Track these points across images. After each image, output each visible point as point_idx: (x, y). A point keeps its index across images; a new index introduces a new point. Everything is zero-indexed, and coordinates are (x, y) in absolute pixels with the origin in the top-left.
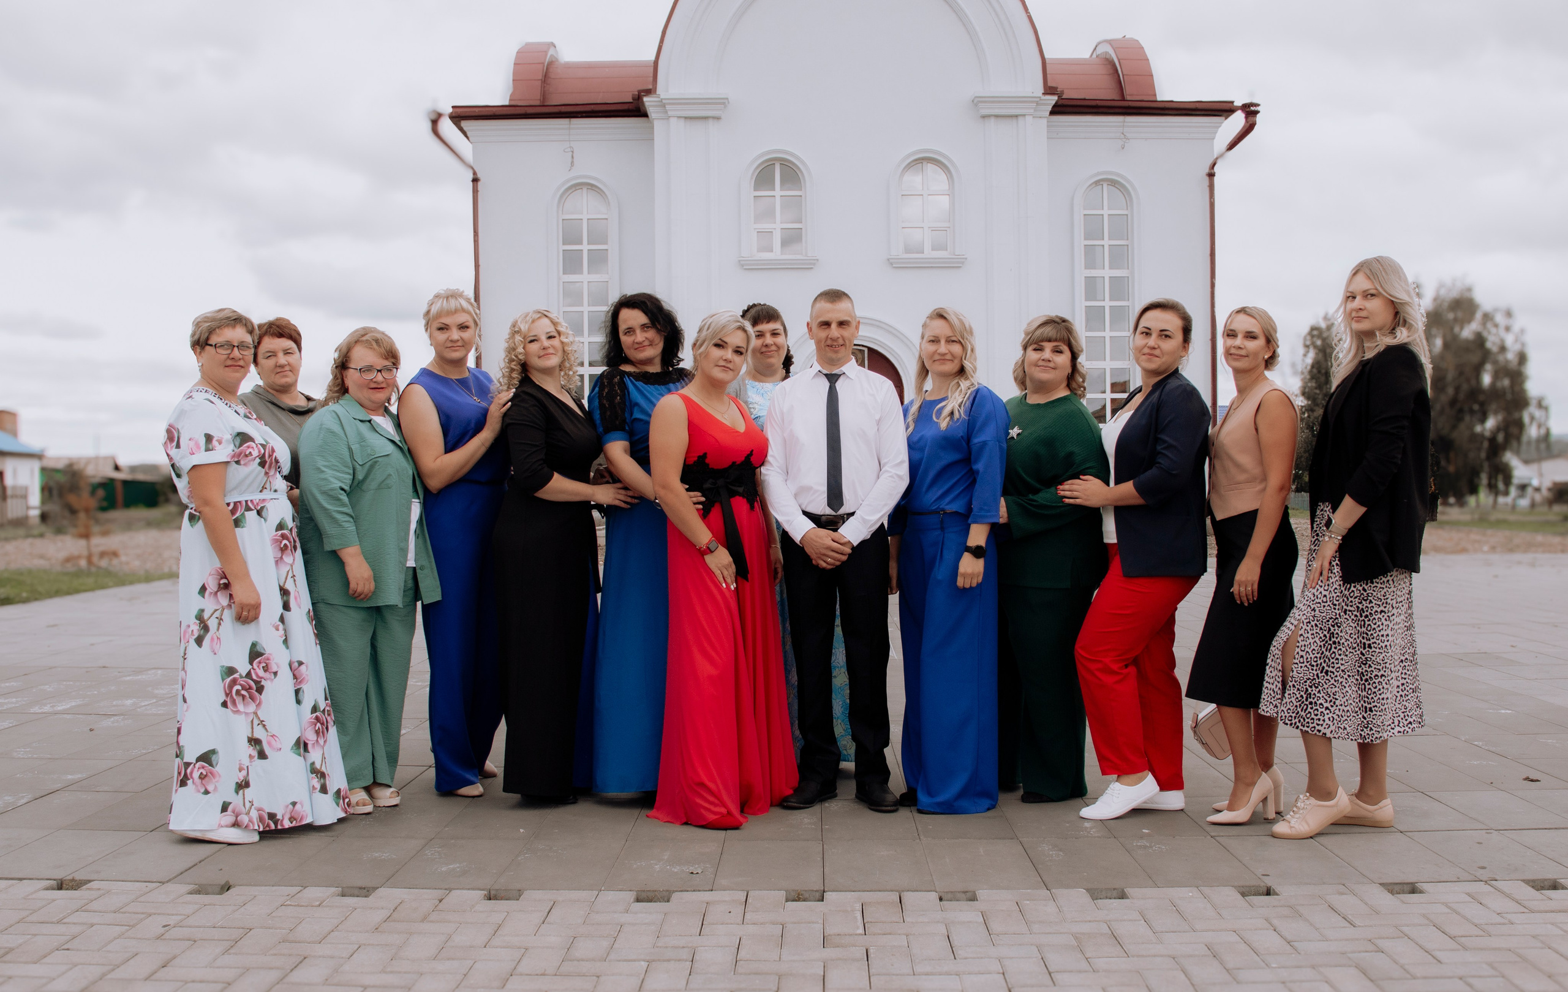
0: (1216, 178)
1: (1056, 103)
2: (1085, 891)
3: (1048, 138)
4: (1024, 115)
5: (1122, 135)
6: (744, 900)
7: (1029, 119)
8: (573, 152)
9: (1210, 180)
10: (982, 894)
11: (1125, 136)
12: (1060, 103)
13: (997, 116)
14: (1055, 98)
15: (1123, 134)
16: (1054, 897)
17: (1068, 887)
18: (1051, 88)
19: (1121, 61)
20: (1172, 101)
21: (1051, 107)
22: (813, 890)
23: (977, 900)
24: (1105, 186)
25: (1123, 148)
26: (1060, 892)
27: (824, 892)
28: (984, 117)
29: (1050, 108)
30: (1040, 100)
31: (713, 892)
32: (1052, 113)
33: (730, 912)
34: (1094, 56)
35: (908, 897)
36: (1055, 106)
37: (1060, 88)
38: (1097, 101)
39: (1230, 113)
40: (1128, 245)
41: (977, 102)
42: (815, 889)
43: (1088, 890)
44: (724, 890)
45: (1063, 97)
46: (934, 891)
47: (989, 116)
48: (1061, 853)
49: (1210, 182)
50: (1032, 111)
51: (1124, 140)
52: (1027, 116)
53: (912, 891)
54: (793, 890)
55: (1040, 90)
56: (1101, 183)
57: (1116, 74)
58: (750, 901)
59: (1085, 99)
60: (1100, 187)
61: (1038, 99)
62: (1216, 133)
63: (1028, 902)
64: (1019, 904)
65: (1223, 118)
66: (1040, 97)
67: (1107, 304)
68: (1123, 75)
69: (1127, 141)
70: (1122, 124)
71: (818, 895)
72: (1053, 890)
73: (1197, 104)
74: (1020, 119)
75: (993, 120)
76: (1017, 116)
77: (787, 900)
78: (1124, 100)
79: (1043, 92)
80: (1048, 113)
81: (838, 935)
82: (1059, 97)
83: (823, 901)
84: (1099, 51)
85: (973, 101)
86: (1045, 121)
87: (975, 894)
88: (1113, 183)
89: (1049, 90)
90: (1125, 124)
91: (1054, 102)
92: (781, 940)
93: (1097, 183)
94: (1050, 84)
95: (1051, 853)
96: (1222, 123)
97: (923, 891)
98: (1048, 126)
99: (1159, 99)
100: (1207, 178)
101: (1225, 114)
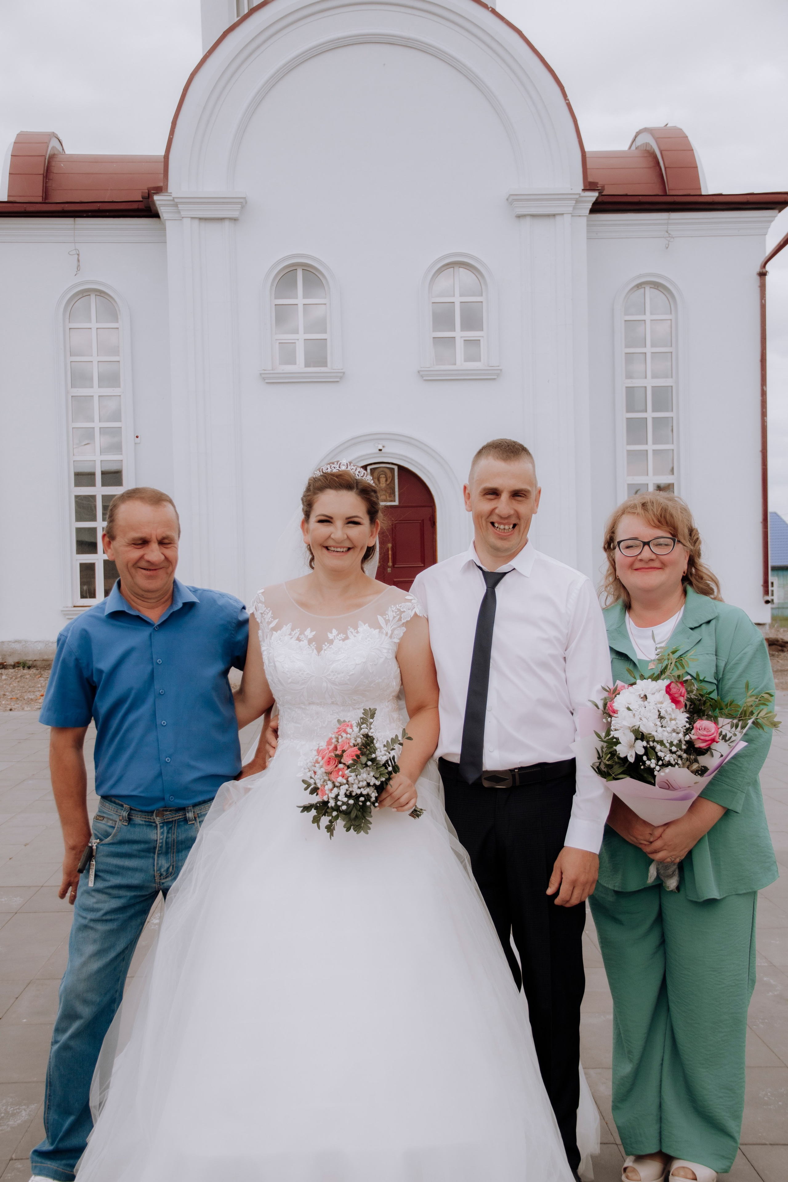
0: (766, 276)
1: (597, 200)
3: (587, 239)
4: (562, 214)
5: (666, 234)
7: (567, 218)
8: (78, 255)
9: (761, 280)
11: (669, 234)
12: (600, 200)
13: (533, 216)
14: (596, 194)
15: (667, 232)
18: (591, 184)
19: (663, 152)
20: (721, 195)
21: (591, 204)
24: (648, 289)
25: (667, 248)
28: (519, 217)
29: (590, 206)
30: (580, 197)
32: (593, 211)
34: (633, 148)
36: (595, 204)
37: (601, 183)
38: (640, 197)
39: (783, 206)
40: (672, 352)
41: (513, 199)
45: (603, 194)
47: (524, 216)
49: (761, 283)
50: (571, 209)
51: (669, 239)
52: (565, 215)
55: (579, 185)
56: (643, 286)
57: (657, 167)
59: (626, 195)
60: (643, 289)
61: (577, 196)
62: (769, 227)
65: (777, 211)
66: (580, 194)
67: (650, 415)
68: (665, 168)
69: (672, 240)
70: (666, 221)
73: (748, 197)
74: (558, 218)
75: (528, 219)
76: (554, 215)
78: (666, 195)
79: (583, 188)
80: (588, 211)
82: (599, 193)
84: (640, 141)
85: (507, 200)
86: (584, 221)
88: (656, 285)
89: (589, 186)
90: (670, 221)
91: (594, 199)
93: (639, 286)
94: (590, 179)
96: (775, 217)
98: (588, 225)
99: (703, 193)
100: (758, 278)
101: (780, 206)
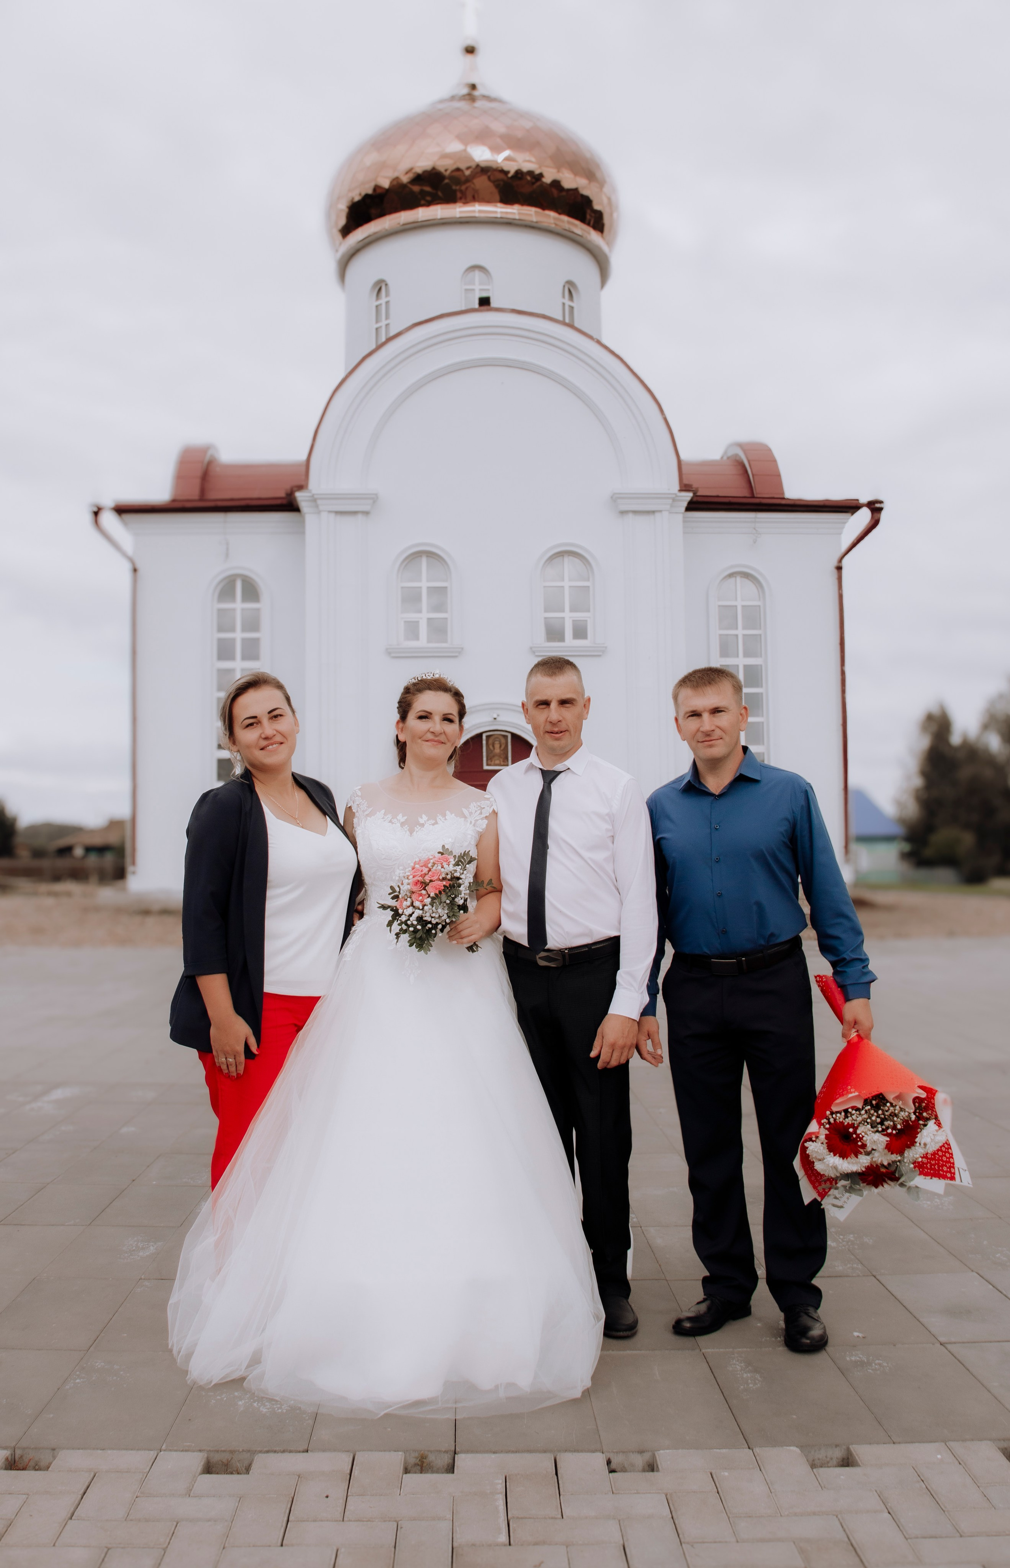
1: (691, 500)
2: (797, 1450)
3: (683, 532)
4: (661, 511)
5: (754, 530)
6: (349, 1472)
7: (666, 514)
8: (227, 544)
9: (838, 572)
10: (664, 1457)
11: (757, 531)
13: (635, 512)
16: (759, 1462)
17: (774, 1442)
18: (687, 486)
19: (750, 463)
20: (801, 499)
21: (686, 502)
22: (440, 1451)
23: (658, 1471)
24: (739, 578)
25: (755, 542)
26: (767, 1453)
27: (455, 1453)
28: (622, 512)
29: (685, 504)
30: (677, 496)
31: (309, 1453)
32: (688, 509)
33: (327, 1497)
34: (726, 458)
35: (568, 1461)
36: (690, 503)
38: (731, 499)
39: (855, 510)
40: (761, 635)
41: (616, 498)
42: (444, 1450)
43: (801, 1447)
44: (324, 1451)
45: (698, 495)
46: (599, 1451)
47: (627, 512)
48: (758, 1376)
51: (756, 535)
53: (572, 1451)
54: (414, 1451)
55: (676, 487)
56: (735, 575)
57: (746, 475)
58: (356, 1474)
59: (718, 497)
60: (734, 579)
61: (674, 495)
62: (844, 528)
63: (726, 1474)
64: (714, 1476)
65: (849, 515)
68: (753, 476)
69: (759, 536)
70: (754, 520)
71: (446, 1459)
72: (757, 1450)
74: (657, 514)
75: (631, 515)
76: (654, 512)
77: (406, 1473)
78: (754, 498)
79: (679, 489)
80: (684, 509)
81: (473, 1545)
82: (693, 494)
83: (453, 1472)
84: (731, 453)
85: (612, 497)
86: (681, 517)
87: (654, 1455)
88: (746, 575)
89: (685, 488)
90: (757, 520)
91: (688, 499)
92: (393, 1556)
93: (731, 575)
94: (686, 481)
95: (745, 1375)
96: (849, 519)
97: (586, 1451)
98: (684, 521)
99: (786, 497)
100: (835, 571)
101: (852, 511)
